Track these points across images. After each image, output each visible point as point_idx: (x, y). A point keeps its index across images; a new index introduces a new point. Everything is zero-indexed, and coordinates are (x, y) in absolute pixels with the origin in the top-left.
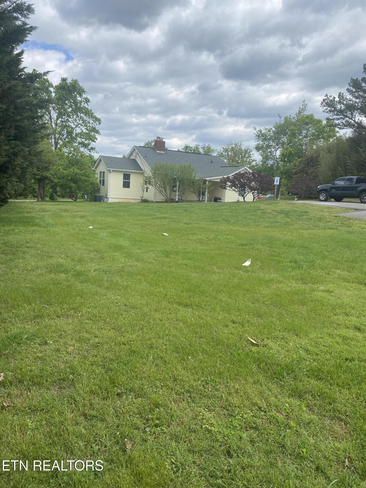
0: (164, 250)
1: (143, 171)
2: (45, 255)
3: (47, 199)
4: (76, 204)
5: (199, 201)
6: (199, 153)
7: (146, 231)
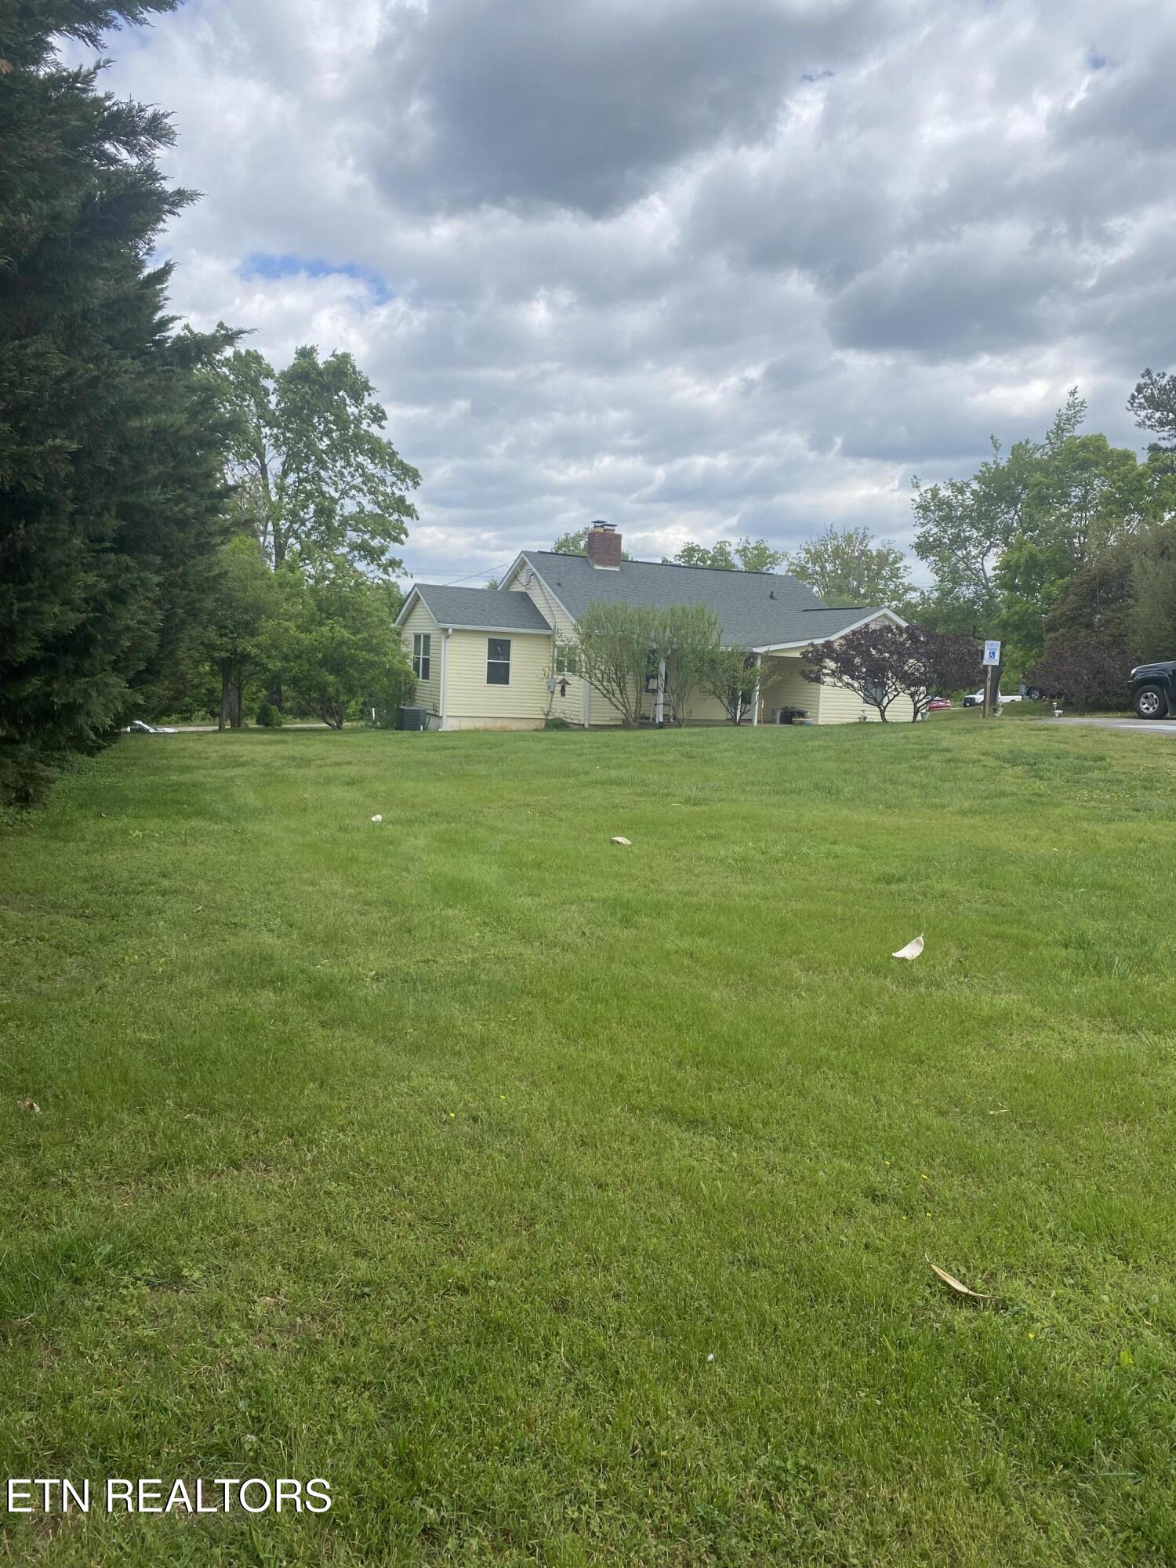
0: (616, 899)
1: (549, 628)
2: (217, 922)
3: (252, 723)
4: (338, 737)
5: (733, 722)
6: (729, 569)
7: (555, 831)
